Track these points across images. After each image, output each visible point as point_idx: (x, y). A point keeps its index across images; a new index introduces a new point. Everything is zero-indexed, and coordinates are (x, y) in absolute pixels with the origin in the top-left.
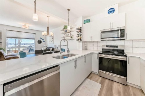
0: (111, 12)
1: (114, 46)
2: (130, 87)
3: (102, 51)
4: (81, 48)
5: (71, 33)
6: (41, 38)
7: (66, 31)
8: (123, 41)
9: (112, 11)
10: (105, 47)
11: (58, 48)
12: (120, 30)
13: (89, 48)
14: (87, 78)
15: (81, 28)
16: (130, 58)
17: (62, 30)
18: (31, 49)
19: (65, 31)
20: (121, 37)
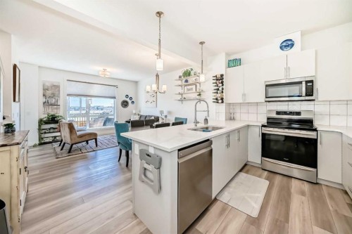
0: (285, 46)
1: (291, 113)
2: (324, 187)
3: (267, 122)
4: (223, 117)
5: (198, 84)
6: (127, 96)
7: (186, 81)
8: (312, 103)
9: (288, 44)
10: (274, 115)
11: (166, 116)
12: (304, 83)
13: (237, 116)
14: (241, 171)
15: (222, 76)
16: (323, 134)
17: (178, 78)
18: (107, 118)
19: (184, 81)
20: (307, 95)
